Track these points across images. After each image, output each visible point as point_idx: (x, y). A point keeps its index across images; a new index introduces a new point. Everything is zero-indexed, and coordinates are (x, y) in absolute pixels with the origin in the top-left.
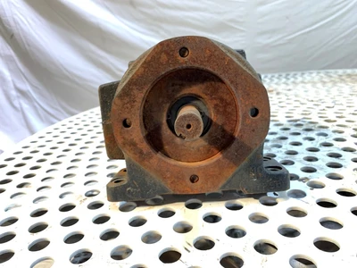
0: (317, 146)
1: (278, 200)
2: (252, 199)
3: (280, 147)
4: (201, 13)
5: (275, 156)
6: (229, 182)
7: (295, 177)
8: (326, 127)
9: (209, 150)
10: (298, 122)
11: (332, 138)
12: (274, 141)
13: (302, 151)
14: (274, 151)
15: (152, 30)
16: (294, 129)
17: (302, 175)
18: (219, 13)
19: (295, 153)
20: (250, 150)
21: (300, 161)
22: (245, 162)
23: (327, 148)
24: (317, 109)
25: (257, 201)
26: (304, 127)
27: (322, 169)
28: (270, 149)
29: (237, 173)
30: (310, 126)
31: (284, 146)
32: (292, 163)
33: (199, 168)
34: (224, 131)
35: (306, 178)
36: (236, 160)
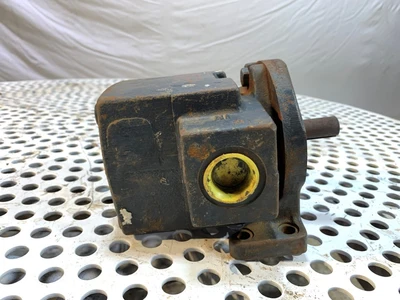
4: (118, 11)
15: (67, 21)
18: (134, 13)
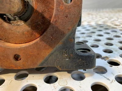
0: (112, 37)
1: (86, 75)
2: (66, 73)
3: (91, 37)
5: (87, 42)
6: (46, 60)
7: (99, 56)
8: (116, 28)
9: (32, 34)
10: (101, 26)
11: (119, 33)
12: (88, 33)
13: (104, 40)
14: (87, 39)
16: (99, 29)
17: (104, 55)
19: (99, 40)
20: (63, 34)
21: (102, 45)
22: (59, 45)
23: (117, 38)
24: (110, 21)
25: (70, 75)
26: (104, 28)
27: (116, 51)
28: (85, 38)
29: (52, 54)
30: (107, 27)
31: (93, 36)
32: (97, 46)
33: (20, 49)
34: (43, 17)
35: (107, 57)
36: (51, 43)
